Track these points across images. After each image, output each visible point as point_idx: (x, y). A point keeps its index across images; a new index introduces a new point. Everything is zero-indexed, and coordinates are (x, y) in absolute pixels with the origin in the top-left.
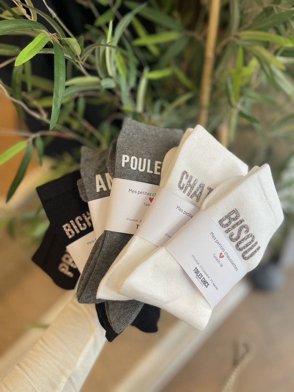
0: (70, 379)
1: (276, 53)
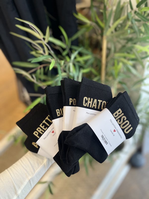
1: (129, 60)
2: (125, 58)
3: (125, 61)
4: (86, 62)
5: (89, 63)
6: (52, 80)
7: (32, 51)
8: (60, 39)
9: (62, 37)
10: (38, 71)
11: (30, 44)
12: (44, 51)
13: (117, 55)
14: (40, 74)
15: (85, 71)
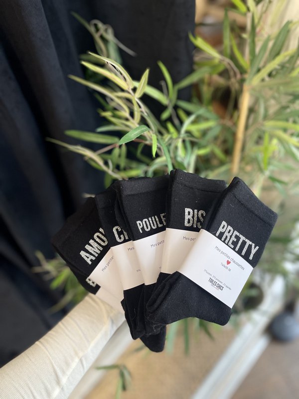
0: (81, 361)
1: (292, 135)
2: (285, 130)
3: (285, 136)
4: (204, 133)
5: (210, 135)
6: (137, 168)
7: (104, 110)
8: (159, 88)
9: (163, 83)
10: (116, 151)
11: (104, 96)
12: (132, 114)
13: (269, 124)
14: (120, 156)
15: (202, 152)
